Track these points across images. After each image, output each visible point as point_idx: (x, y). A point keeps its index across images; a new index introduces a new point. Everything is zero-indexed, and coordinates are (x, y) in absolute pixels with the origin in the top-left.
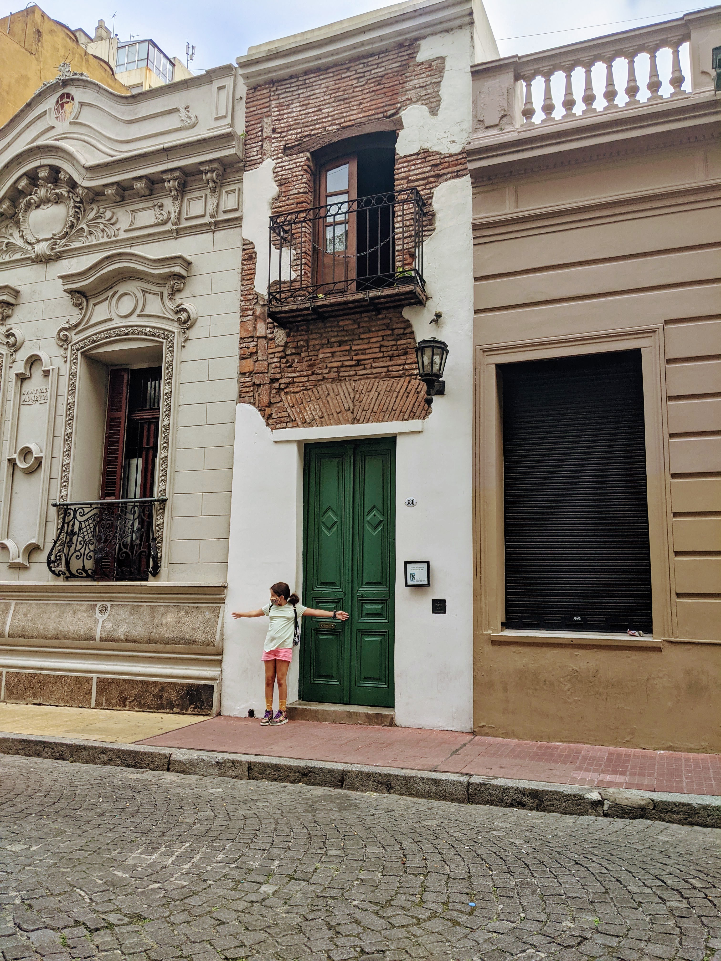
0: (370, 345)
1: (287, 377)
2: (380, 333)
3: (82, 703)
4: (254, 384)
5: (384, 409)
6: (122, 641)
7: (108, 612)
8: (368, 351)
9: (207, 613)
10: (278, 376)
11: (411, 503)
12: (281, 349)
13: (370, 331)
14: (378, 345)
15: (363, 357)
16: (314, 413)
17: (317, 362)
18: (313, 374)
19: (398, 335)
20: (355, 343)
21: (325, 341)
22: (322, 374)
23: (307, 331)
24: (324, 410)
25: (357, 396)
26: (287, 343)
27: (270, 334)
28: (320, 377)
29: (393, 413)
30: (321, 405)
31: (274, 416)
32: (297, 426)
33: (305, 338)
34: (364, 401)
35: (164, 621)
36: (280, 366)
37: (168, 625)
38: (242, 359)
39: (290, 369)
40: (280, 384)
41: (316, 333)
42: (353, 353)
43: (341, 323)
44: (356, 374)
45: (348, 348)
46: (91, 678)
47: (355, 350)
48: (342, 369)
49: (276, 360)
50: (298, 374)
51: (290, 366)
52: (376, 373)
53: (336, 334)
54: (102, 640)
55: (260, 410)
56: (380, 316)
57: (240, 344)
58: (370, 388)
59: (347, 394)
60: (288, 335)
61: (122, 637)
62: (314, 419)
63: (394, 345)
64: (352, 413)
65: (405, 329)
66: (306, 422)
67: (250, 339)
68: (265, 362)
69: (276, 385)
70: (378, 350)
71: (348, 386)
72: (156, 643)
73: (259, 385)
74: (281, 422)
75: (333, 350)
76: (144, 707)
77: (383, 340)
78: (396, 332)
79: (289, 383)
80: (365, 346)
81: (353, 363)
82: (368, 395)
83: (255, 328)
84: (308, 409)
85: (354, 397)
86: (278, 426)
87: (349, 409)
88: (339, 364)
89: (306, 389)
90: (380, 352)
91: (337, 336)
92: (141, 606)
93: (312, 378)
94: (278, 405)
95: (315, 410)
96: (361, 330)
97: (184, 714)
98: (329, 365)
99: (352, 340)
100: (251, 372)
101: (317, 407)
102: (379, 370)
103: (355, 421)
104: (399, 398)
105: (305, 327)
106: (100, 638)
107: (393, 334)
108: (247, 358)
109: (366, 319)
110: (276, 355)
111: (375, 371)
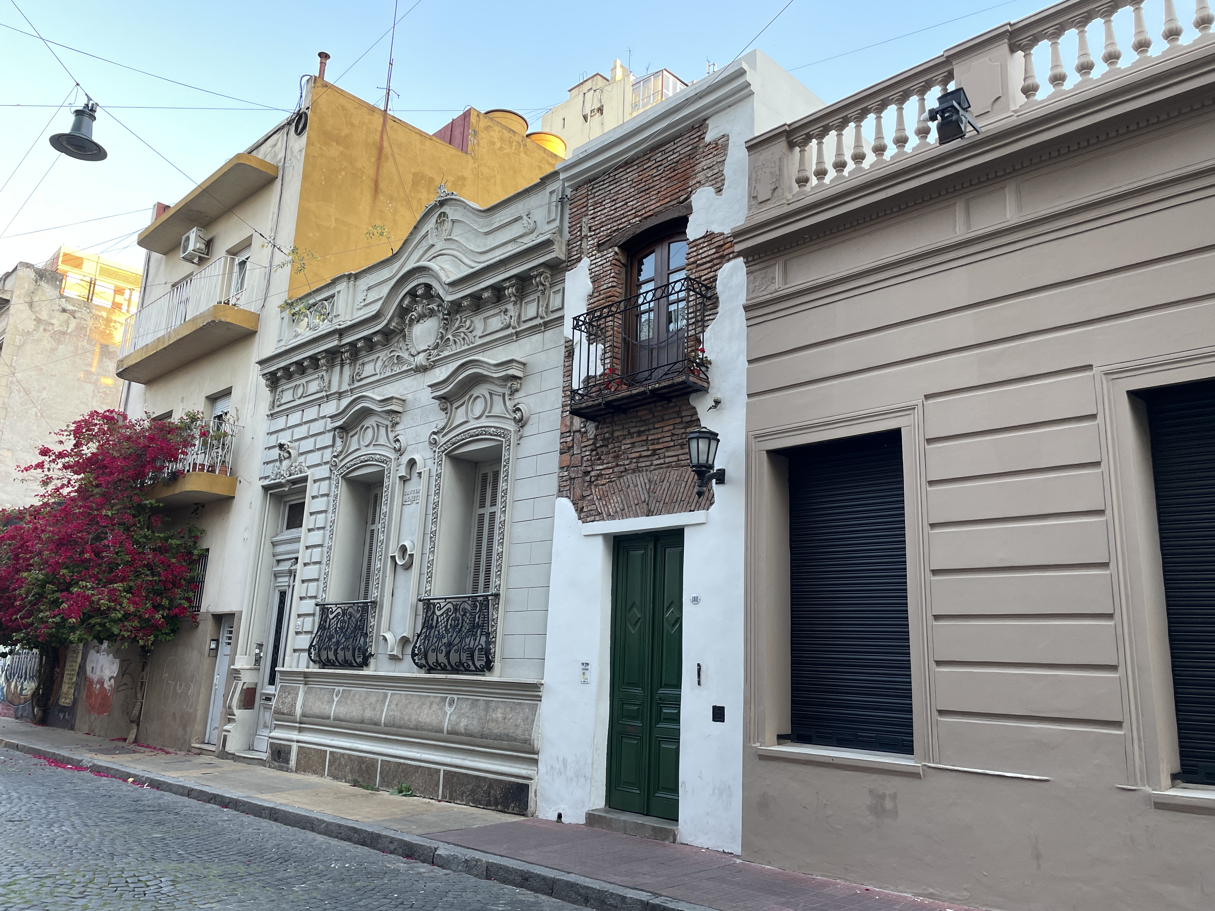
0: (663, 434)
1: (597, 470)
2: (671, 422)
3: (432, 794)
4: (571, 479)
5: (674, 501)
6: (462, 735)
7: (455, 705)
8: (661, 441)
9: (527, 710)
10: (589, 469)
11: (695, 600)
12: (591, 442)
13: (663, 420)
14: (669, 434)
15: (657, 447)
16: (617, 505)
17: (620, 453)
18: (617, 465)
19: (687, 423)
20: (651, 432)
21: (626, 432)
22: (624, 465)
23: (611, 424)
24: (624, 503)
25: (652, 487)
26: (596, 436)
27: (583, 427)
28: (622, 468)
29: (682, 504)
30: (623, 497)
31: (585, 510)
32: (603, 519)
33: (610, 429)
34: (657, 492)
35: (494, 716)
36: (591, 459)
37: (496, 721)
38: (561, 453)
39: (599, 462)
40: (591, 478)
41: (619, 424)
42: (650, 443)
43: (639, 414)
44: (652, 465)
45: (644, 438)
46: (440, 770)
47: (651, 440)
48: (641, 460)
49: (587, 453)
50: (605, 466)
51: (599, 459)
52: (668, 463)
53: (634, 424)
54: (449, 733)
55: (574, 504)
56: (671, 405)
57: (561, 439)
58: (663, 477)
59: (643, 485)
60: (597, 428)
61: (463, 731)
62: (616, 512)
63: (683, 433)
64: (648, 504)
65: (692, 416)
66: (610, 515)
67: (568, 434)
68: (579, 456)
69: (588, 478)
70: (669, 439)
71: (645, 477)
72: (486, 739)
73: (574, 478)
74: (591, 516)
75: (632, 440)
76: (477, 803)
77: (674, 429)
78: (685, 419)
79: (598, 476)
80: (659, 436)
81: (649, 453)
82: (662, 486)
83: (572, 423)
84: (612, 501)
85: (650, 488)
86: (588, 519)
87: (645, 502)
88: (637, 455)
89: (611, 482)
90: (672, 440)
91: (636, 426)
92: (479, 700)
93: (616, 469)
94: (589, 498)
95: (618, 502)
96: (655, 420)
97: (505, 812)
98: (630, 456)
99: (649, 430)
100: (568, 466)
101: (619, 499)
102: (670, 459)
103: (649, 513)
104: (687, 488)
105: (610, 419)
106: (447, 730)
107: (682, 422)
108: (565, 453)
109: (659, 408)
110: (588, 448)
111: (667, 460)
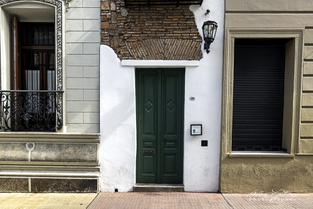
0: (172, 22)
1: (128, 34)
2: (178, 17)
3: (23, 190)
4: (110, 36)
5: (180, 54)
6: (44, 161)
7: (33, 148)
8: (171, 25)
9: (91, 147)
10: (123, 32)
11: (193, 99)
12: (125, 18)
13: (172, 15)
14: (177, 22)
15: (168, 27)
16: (143, 53)
17: (144, 27)
18: (142, 33)
19: (187, 19)
20: (164, 20)
21: (149, 17)
22: (147, 34)
23: (139, 10)
24: (148, 52)
25: (166, 47)
26: (128, 15)
27: (118, 10)
28: (146, 35)
29: (184, 56)
30: (147, 49)
31: (122, 53)
32: (135, 59)
33: (138, 14)
34: (170, 49)
35: (67, 151)
36: (124, 28)
37: (69, 153)
38: (102, 21)
39: (129, 30)
40: (124, 37)
41: (144, 12)
42: (163, 25)
43: (158, 9)
44: (165, 36)
45: (161, 22)
46: (28, 179)
47: (164, 24)
48: (158, 32)
49: (122, 24)
50: (134, 32)
51: (130, 28)
52: (176, 36)
53: (155, 14)
54: (32, 160)
55: (113, 49)
56: (178, 8)
57: (101, 13)
58: (172, 43)
59: (160, 45)
60: (129, 12)
61: (44, 159)
62: (143, 56)
63: (184, 24)
64: (164, 55)
65: (190, 16)
66: (139, 57)
67: (107, 11)
68: (116, 25)
69: (122, 37)
70: (176, 25)
71: (161, 41)
73: (112, 36)
74: (125, 56)
75: (154, 22)
77: (179, 20)
78: (186, 17)
79: (129, 37)
80: (170, 22)
81: (164, 30)
82: (172, 47)
83: (110, 6)
84: (140, 50)
86: (123, 58)
87: (162, 53)
88: (157, 30)
89: (139, 41)
90: (178, 26)
93: (141, 35)
94: (123, 47)
95: (144, 51)
96: (168, 14)
97: (82, 193)
98: (151, 30)
99: (163, 19)
100: (108, 29)
101: (145, 50)
103: (165, 59)
104: (187, 49)
107: (184, 18)
108: (105, 21)
109: (171, 9)
110: (122, 21)
111: (175, 35)
